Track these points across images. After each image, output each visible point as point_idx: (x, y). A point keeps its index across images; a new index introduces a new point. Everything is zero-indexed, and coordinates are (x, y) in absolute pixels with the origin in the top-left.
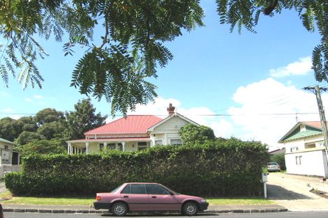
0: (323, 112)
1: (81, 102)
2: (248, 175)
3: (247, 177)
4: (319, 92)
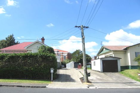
0: (84, 39)
1: (9, 36)
2: (43, 69)
3: (42, 70)
4: (83, 29)
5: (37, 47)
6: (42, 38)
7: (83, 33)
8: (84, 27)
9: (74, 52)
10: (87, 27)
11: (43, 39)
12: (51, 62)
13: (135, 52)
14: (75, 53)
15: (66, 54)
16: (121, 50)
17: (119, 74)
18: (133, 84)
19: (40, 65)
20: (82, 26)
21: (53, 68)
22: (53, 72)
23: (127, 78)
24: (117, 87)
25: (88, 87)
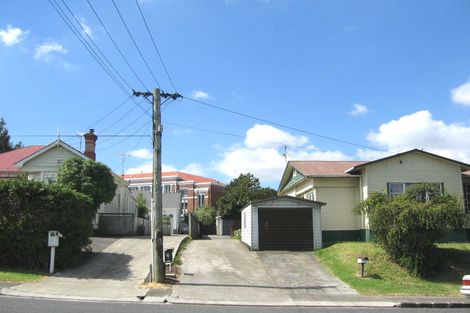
4: (158, 100)
5: (59, 162)
6: (88, 131)
7: (157, 117)
8: (166, 96)
9: (232, 183)
10: (175, 97)
11: (91, 138)
12: (52, 210)
13: (388, 184)
14: (235, 184)
15: (207, 189)
16: (340, 174)
17: (309, 257)
18: (320, 292)
19: (14, 220)
20: (158, 90)
21: (55, 232)
22: (57, 244)
23: (319, 272)
24: (246, 301)
25: (142, 298)
